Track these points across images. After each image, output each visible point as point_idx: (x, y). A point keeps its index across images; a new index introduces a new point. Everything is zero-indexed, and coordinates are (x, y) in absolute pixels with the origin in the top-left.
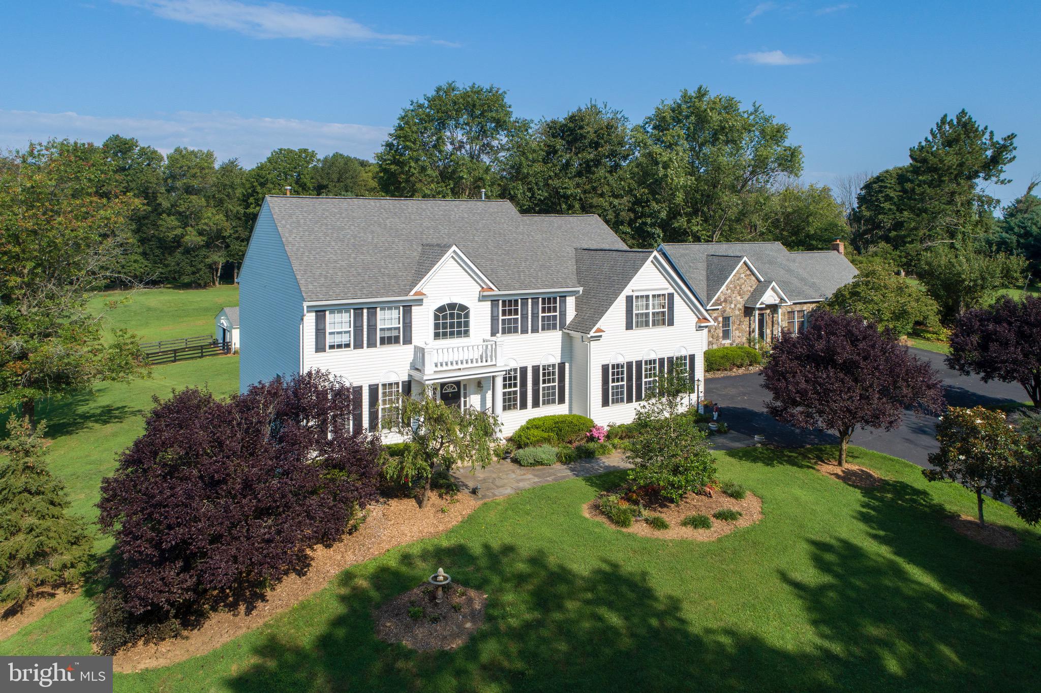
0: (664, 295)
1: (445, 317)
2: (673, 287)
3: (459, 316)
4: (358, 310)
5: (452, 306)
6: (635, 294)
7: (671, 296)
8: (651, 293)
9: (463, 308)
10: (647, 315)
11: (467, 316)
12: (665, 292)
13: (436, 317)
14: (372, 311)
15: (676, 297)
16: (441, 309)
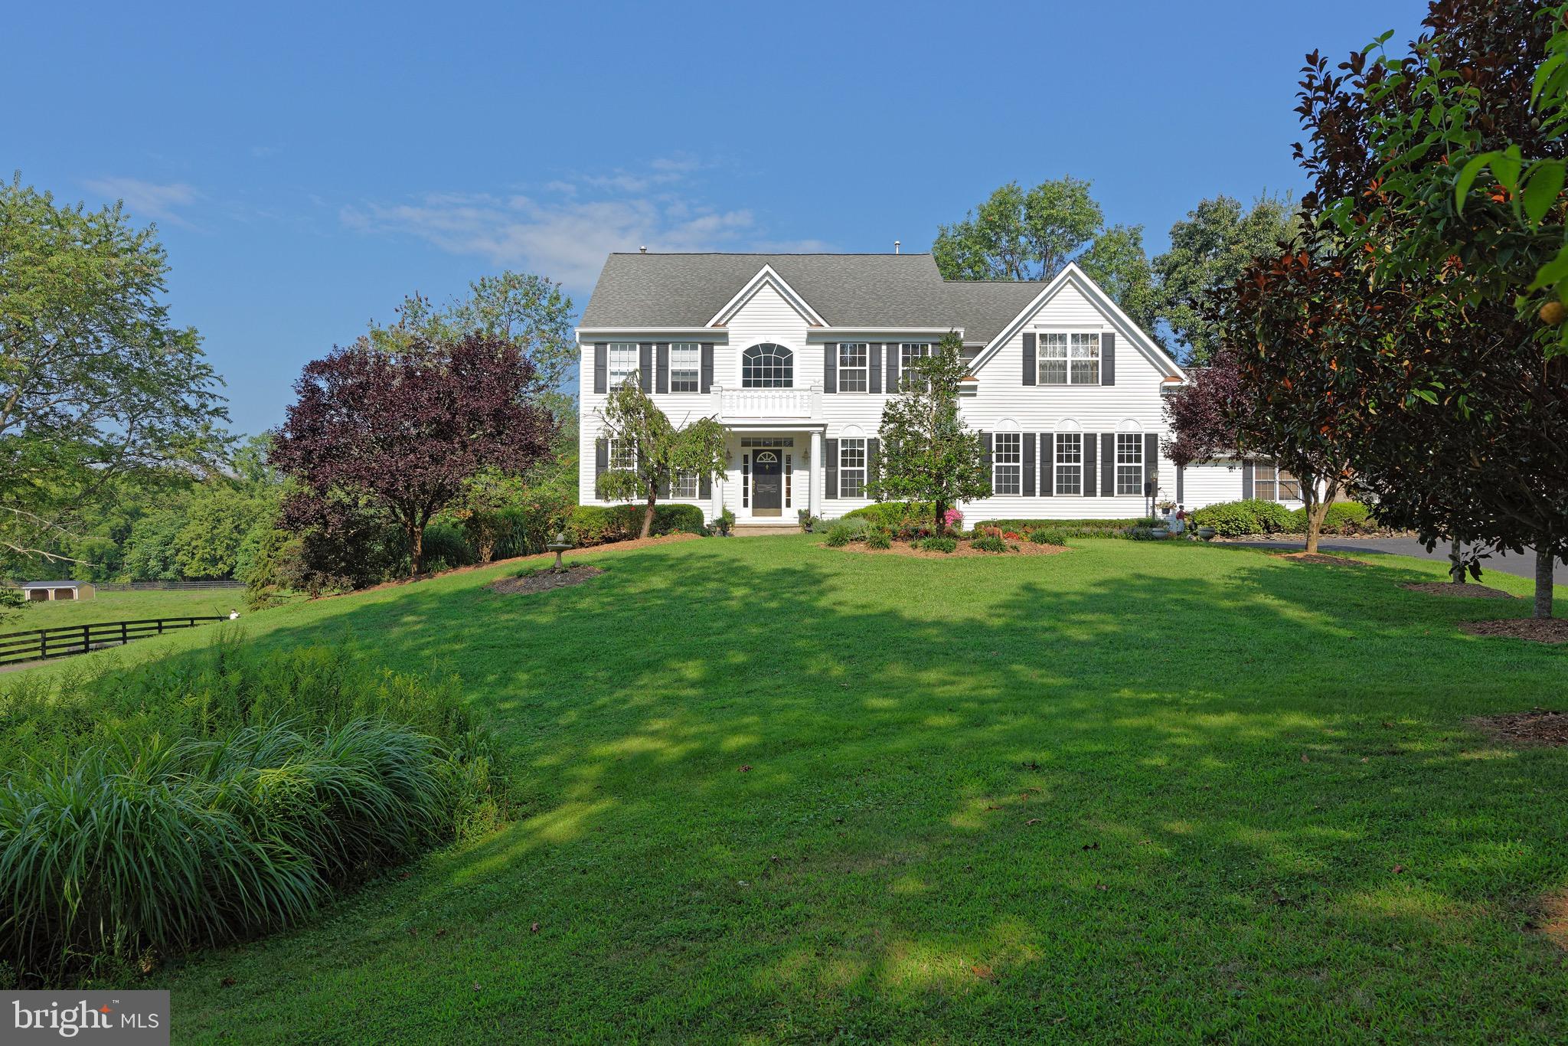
0: (1095, 337)
1: (758, 362)
2: (1112, 324)
3: (778, 362)
4: (645, 347)
5: (768, 347)
6: (1039, 332)
7: (1109, 339)
8: (1069, 332)
9: (784, 351)
10: (1063, 366)
11: (789, 361)
12: (1099, 332)
13: (746, 361)
14: (663, 347)
15: (1119, 338)
16: (752, 351)
